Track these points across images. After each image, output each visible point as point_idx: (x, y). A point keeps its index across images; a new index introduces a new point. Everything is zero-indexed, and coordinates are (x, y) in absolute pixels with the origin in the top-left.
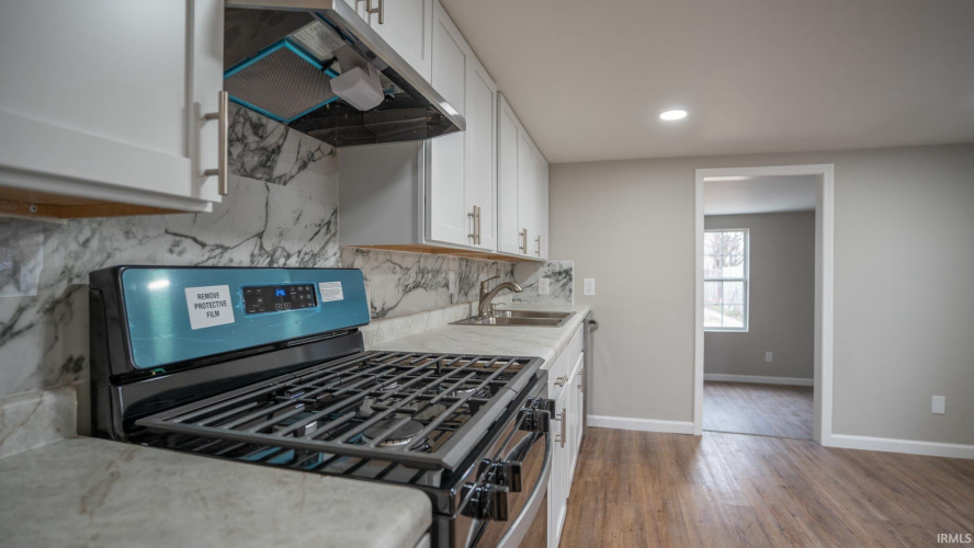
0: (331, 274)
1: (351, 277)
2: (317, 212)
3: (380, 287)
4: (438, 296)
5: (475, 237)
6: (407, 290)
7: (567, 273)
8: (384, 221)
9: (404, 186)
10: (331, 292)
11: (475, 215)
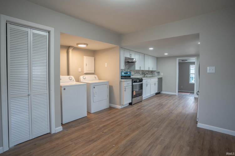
0: (129, 72)
1: (130, 72)
2: (128, 68)
3: (132, 73)
4: (139, 74)
5: (140, 69)
6: (135, 73)
7: (159, 72)
8: (132, 68)
9: (134, 66)
10: (129, 73)
11: (140, 67)
